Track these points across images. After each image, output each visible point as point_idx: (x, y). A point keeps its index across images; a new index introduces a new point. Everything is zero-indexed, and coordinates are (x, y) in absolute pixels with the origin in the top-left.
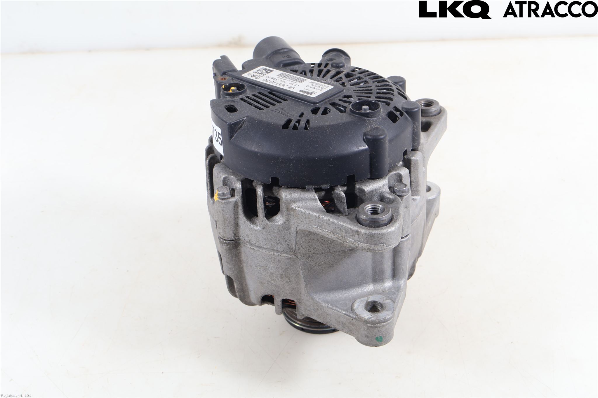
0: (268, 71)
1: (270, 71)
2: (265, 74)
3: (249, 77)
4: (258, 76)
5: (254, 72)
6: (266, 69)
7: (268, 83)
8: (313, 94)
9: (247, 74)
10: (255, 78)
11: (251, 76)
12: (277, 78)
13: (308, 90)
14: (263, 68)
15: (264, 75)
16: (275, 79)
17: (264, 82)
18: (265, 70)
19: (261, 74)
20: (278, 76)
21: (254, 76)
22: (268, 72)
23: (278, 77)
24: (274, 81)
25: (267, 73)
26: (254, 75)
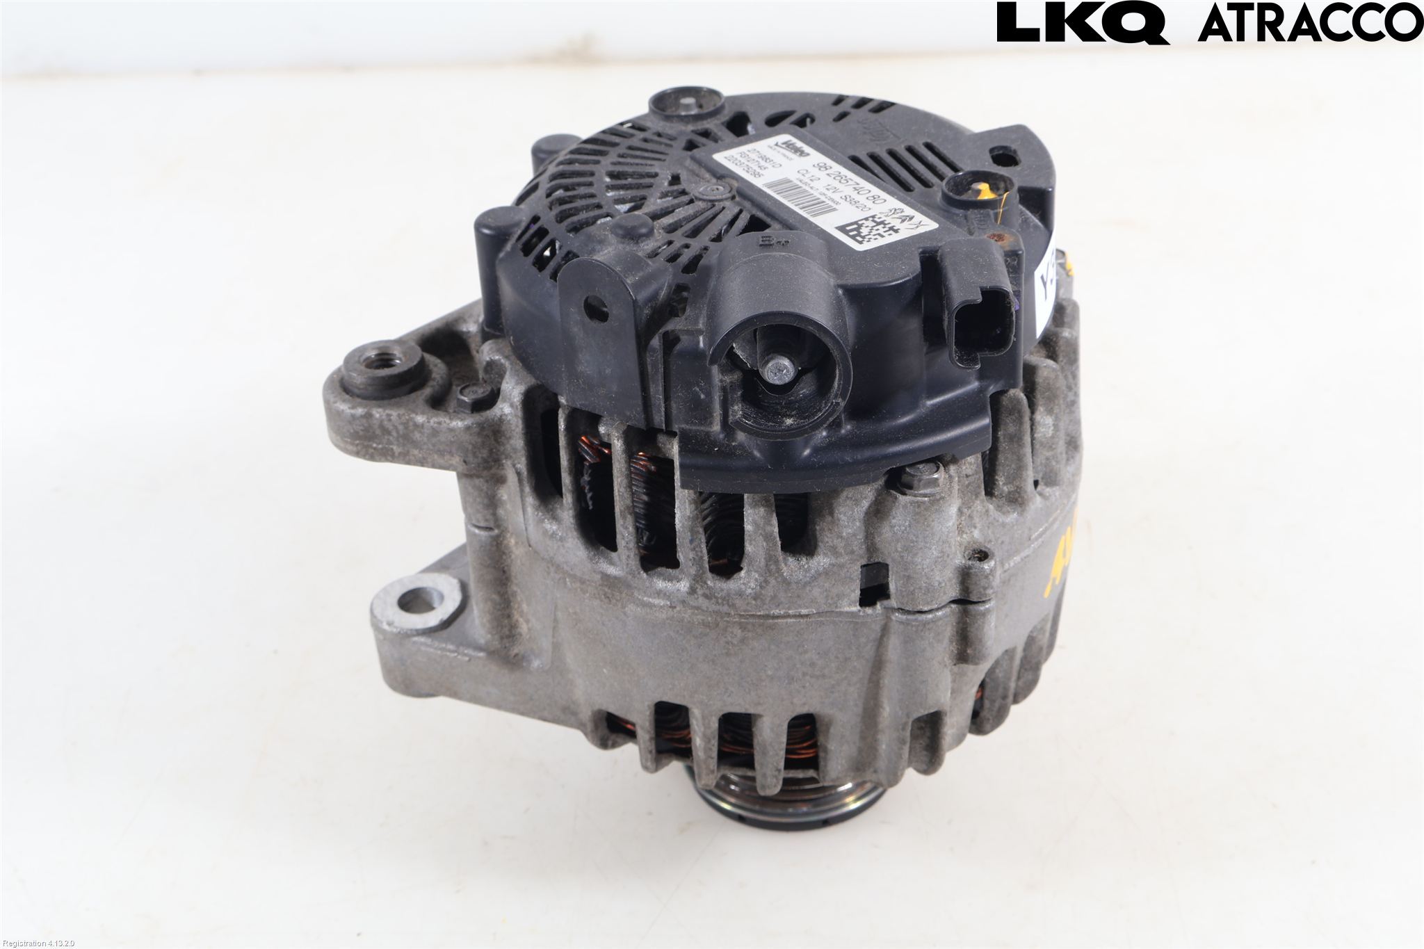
0: (852, 230)
1: (848, 228)
2: (866, 219)
3: (919, 217)
4: (894, 216)
5: (896, 231)
6: (853, 237)
7: (876, 191)
8: (779, 144)
9: (922, 230)
10: (902, 212)
11: (911, 218)
12: (840, 201)
13: (785, 155)
14: (861, 243)
15: (873, 217)
16: (848, 199)
17: (884, 195)
18: (859, 234)
19: (879, 220)
20: (834, 210)
21: (904, 218)
22: (855, 226)
23: (835, 206)
24: (854, 195)
25: (860, 223)
26: (903, 221)
